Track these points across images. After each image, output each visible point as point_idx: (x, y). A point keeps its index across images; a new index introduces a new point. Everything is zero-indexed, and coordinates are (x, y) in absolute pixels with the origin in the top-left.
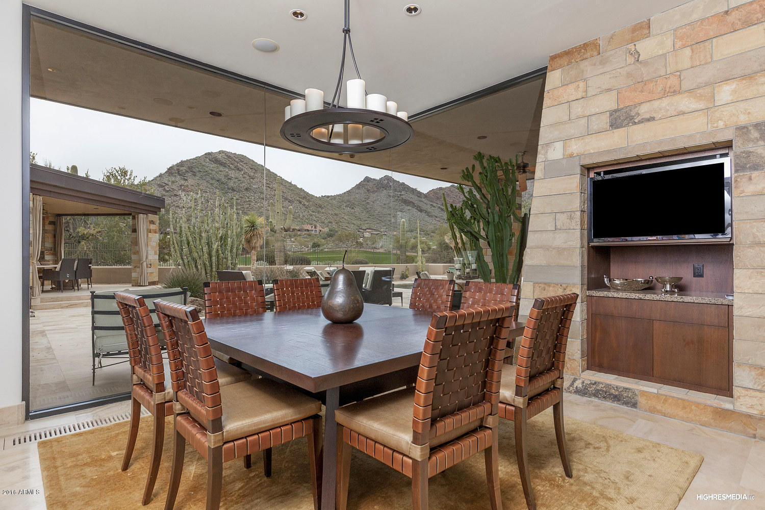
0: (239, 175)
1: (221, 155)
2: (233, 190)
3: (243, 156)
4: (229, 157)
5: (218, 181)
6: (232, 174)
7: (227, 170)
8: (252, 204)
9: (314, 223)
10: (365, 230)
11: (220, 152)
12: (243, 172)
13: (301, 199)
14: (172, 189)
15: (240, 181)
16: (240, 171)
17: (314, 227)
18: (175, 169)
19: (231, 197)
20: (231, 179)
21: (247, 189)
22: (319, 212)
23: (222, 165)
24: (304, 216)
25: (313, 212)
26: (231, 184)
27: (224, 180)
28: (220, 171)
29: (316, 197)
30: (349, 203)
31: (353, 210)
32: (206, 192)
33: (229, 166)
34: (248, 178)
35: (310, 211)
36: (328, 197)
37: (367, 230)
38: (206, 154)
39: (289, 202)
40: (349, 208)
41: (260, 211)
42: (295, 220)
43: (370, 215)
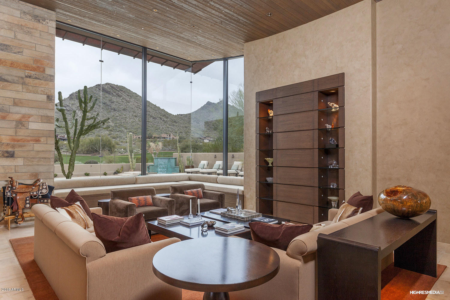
0: (119, 100)
1: (107, 86)
2: (115, 110)
3: (123, 87)
4: (113, 87)
5: (104, 104)
6: (114, 99)
7: (111, 97)
8: (128, 120)
9: (170, 133)
10: (206, 137)
11: (107, 84)
12: (122, 98)
13: (161, 117)
14: (72, 109)
15: (120, 104)
16: (120, 97)
17: (168, 136)
18: (75, 95)
19: (112, 115)
20: (113, 103)
21: (124, 109)
22: (173, 125)
23: (107, 93)
24: (163, 128)
25: (170, 125)
26: (113, 106)
27: (108, 103)
28: (106, 97)
29: (173, 115)
30: (196, 119)
31: (198, 124)
32: (96, 111)
33: (112, 94)
34: (125, 102)
35: (167, 125)
36: (182, 115)
37: (207, 138)
38: (96, 85)
39: (153, 118)
40: (195, 123)
41: (133, 124)
42: (156, 130)
43: (210, 128)
